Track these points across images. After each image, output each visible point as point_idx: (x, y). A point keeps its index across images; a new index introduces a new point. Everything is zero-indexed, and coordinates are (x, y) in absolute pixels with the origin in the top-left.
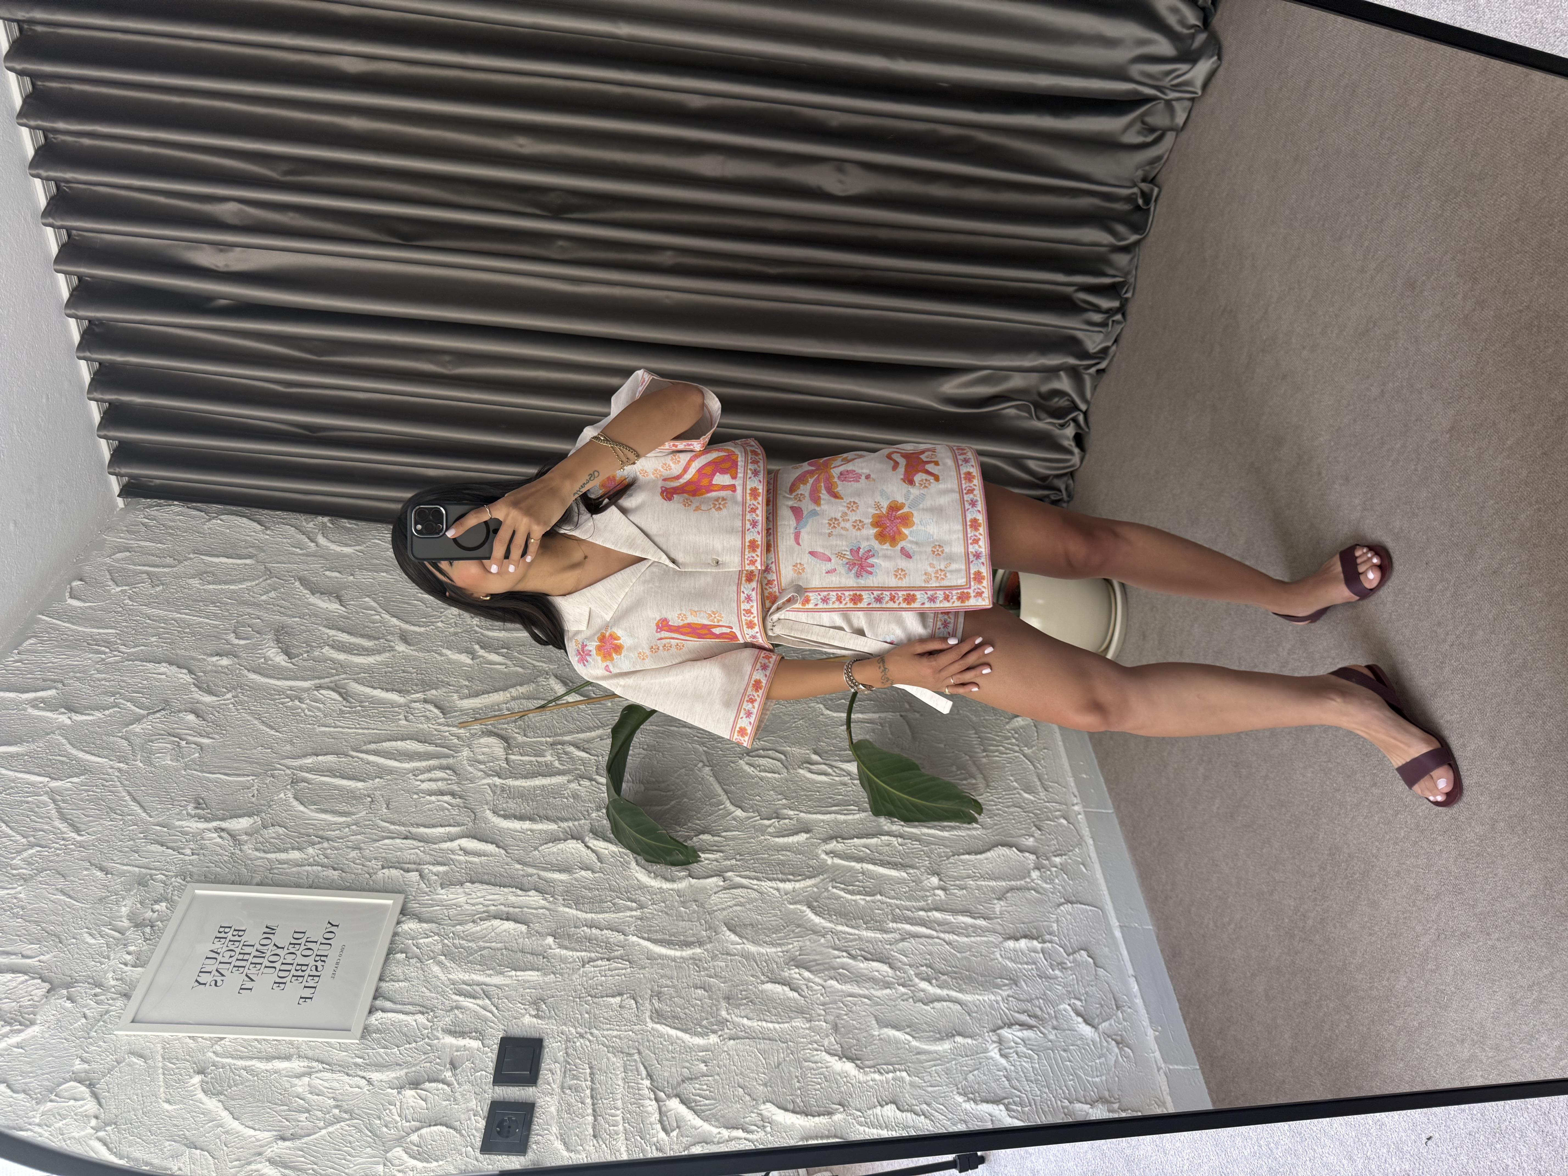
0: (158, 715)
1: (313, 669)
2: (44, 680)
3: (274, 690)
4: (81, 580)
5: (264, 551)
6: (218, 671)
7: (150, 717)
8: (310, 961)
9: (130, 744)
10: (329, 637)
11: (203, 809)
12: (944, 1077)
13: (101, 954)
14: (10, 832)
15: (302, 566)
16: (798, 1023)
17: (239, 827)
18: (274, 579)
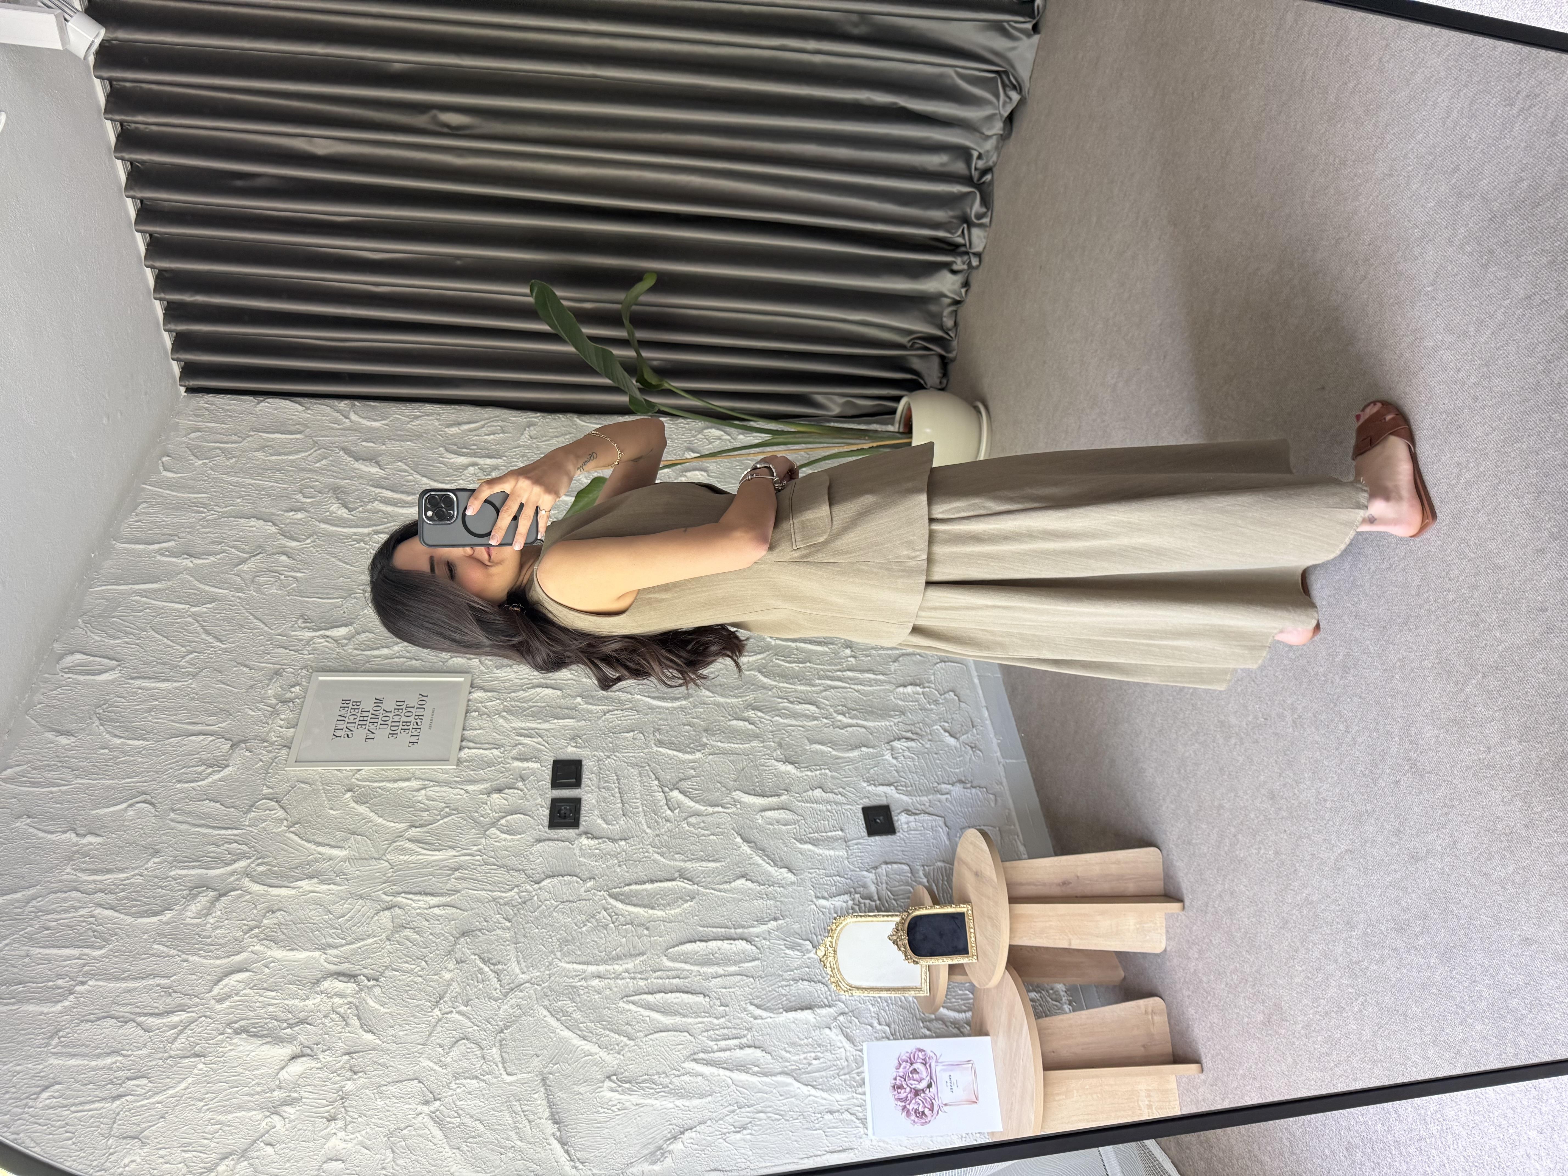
0: (258, 557)
1: (367, 519)
2: (163, 535)
3: (342, 535)
4: (168, 456)
5: (309, 427)
6: (295, 523)
7: (252, 559)
8: (412, 719)
9: (243, 579)
10: (376, 494)
11: (309, 623)
12: (854, 772)
13: (261, 721)
14: (171, 644)
15: (342, 438)
16: (755, 744)
17: (338, 634)
18: (323, 450)
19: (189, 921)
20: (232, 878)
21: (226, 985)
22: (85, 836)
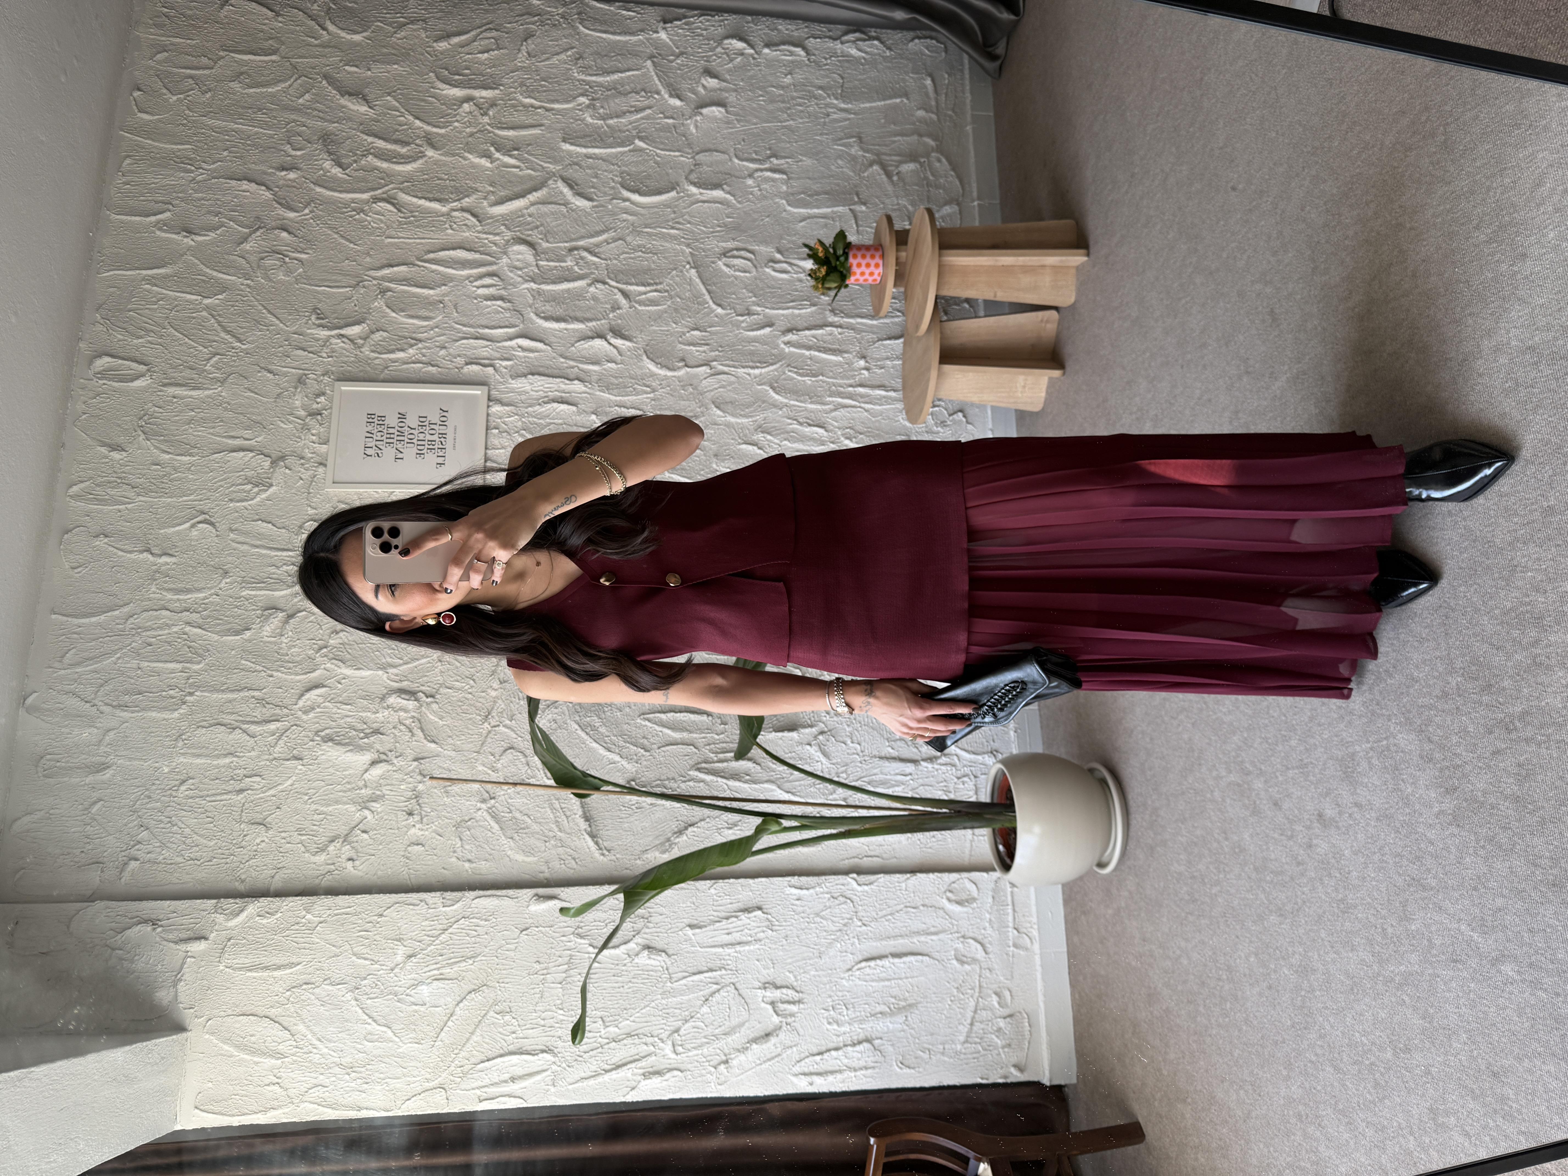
0: (258, 234)
1: (364, 180)
2: (156, 202)
3: (340, 202)
4: (139, 89)
6: (289, 187)
7: (253, 236)
8: (436, 437)
9: (248, 262)
10: (368, 144)
11: (323, 319)
13: (294, 435)
15: (322, 60)
17: (352, 333)
18: (303, 78)
19: (266, 639)
20: (296, 600)
21: (308, 699)
22: (160, 556)
